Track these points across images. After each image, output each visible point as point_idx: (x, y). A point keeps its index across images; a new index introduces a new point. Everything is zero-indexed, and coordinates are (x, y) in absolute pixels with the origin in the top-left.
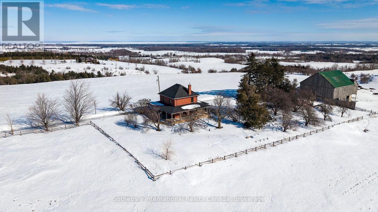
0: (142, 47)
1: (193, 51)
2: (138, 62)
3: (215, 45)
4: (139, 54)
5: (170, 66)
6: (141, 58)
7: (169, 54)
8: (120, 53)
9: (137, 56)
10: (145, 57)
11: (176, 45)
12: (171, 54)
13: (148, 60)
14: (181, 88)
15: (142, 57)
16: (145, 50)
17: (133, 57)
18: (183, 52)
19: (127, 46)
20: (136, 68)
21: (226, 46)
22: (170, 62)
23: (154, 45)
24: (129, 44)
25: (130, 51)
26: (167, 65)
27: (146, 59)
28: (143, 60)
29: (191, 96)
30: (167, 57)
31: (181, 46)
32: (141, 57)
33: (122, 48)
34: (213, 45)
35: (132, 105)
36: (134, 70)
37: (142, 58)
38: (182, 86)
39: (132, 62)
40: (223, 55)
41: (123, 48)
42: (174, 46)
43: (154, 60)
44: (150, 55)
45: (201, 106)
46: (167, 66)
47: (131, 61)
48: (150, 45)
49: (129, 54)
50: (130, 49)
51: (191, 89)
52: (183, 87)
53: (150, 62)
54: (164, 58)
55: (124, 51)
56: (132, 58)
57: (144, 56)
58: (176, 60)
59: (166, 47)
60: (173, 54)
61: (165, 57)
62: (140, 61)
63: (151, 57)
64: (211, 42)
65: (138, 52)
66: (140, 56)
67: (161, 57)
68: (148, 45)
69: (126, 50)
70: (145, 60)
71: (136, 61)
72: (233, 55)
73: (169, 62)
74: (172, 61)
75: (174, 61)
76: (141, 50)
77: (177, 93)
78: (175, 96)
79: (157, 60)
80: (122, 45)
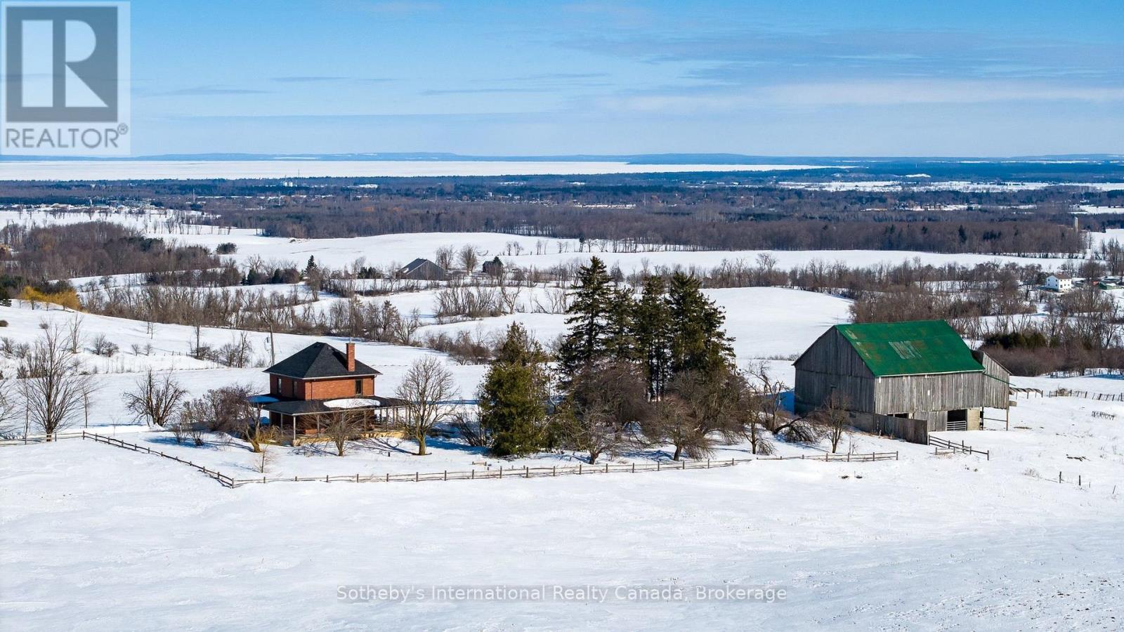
0: (246, 204)
1: (658, 236)
2: (214, 315)
3: (867, 186)
4: (224, 258)
5: (432, 341)
6: (232, 290)
7: (456, 262)
8: (71, 253)
9: (207, 279)
10: (260, 287)
11: (532, 189)
12: (469, 258)
13: (281, 303)
14: (327, 352)
15: (244, 283)
16: (269, 233)
17: (173, 281)
18: (577, 241)
19: (123, 199)
20: (198, 350)
21: (956, 196)
22: (443, 315)
23: (345, 188)
24: (139, 183)
25: (151, 241)
26: (412, 339)
27: (267, 295)
28: (245, 301)
29: (353, 373)
30: (423, 283)
31: (576, 193)
32: (235, 284)
33: (90, 212)
34: (849, 186)
35: (189, 403)
36: (184, 358)
37: (238, 288)
38: (330, 348)
39: (164, 319)
40: (869, 272)
41: (96, 217)
42: (518, 191)
43: (326, 304)
44: (302, 267)
45: (381, 403)
46: (415, 344)
47: (160, 313)
48: (318, 191)
49: (145, 258)
50: (150, 225)
51: (353, 354)
52: (333, 349)
53: (294, 317)
54: (401, 290)
55: (101, 237)
56: (172, 289)
57: (253, 279)
58: (484, 302)
59: (448, 201)
60: (481, 261)
61: (411, 282)
62: (227, 312)
63: (309, 284)
64: (842, 160)
65: (213, 249)
66: (230, 277)
67: (379, 283)
68: (302, 186)
69: (120, 227)
70: (262, 300)
71: (197, 310)
72: (951, 269)
73: (439, 315)
74: (458, 314)
75: (474, 311)
76: (236, 225)
77: (313, 365)
78: (307, 370)
79: (345, 300)
80: (83, 185)
